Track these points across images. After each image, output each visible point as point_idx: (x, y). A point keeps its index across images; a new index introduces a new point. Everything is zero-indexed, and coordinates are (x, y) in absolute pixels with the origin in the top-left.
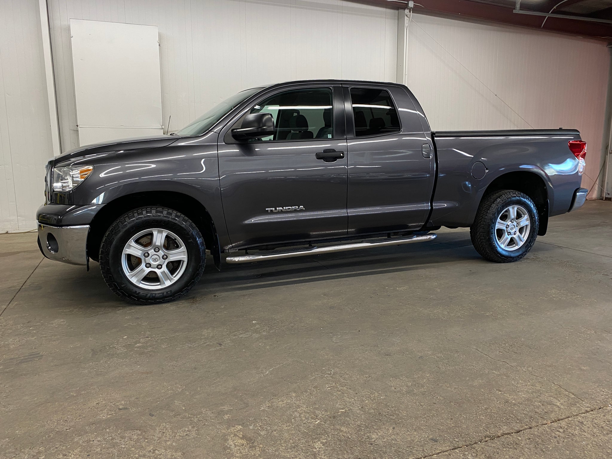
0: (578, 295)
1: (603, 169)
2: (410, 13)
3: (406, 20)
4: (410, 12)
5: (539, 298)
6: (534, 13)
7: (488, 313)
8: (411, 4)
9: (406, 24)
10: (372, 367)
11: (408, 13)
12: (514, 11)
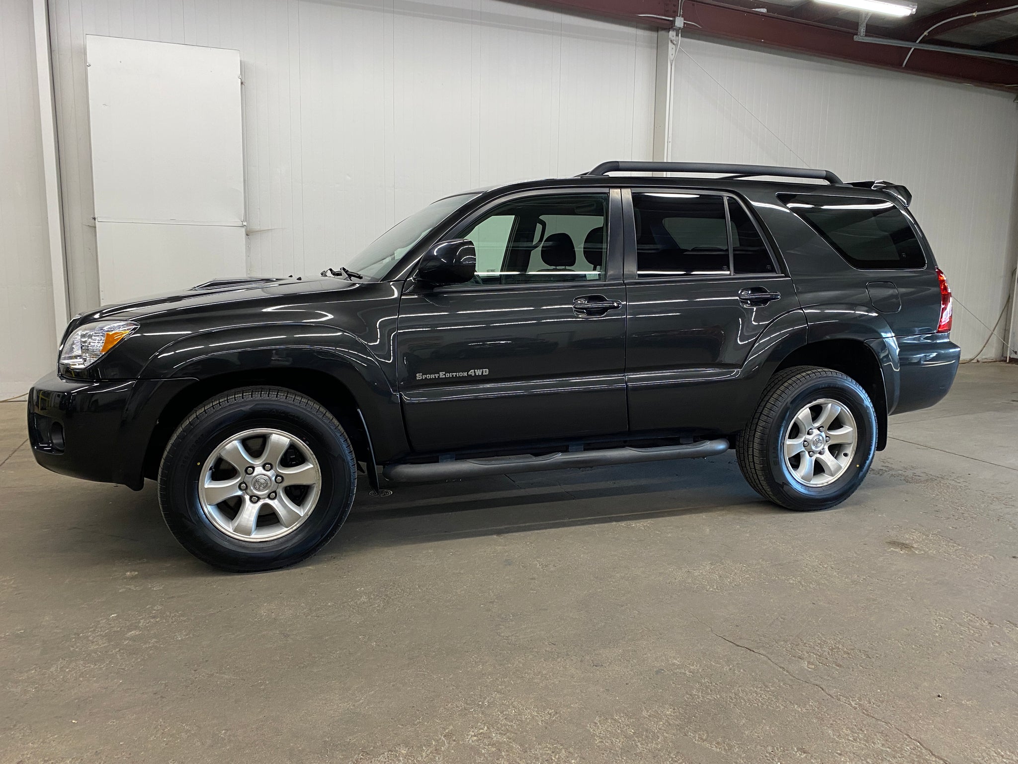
0: (959, 545)
1: (1006, 308)
2: (677, 37)
3: (670, 48)
4: (677, 35)
5: (889, 549)
6: (891, 42)
7: (794, 578)
8: (679, 22)
9: (671, 55)
10: (565, 692)
11: (674, 38)
12: (856, 38)
